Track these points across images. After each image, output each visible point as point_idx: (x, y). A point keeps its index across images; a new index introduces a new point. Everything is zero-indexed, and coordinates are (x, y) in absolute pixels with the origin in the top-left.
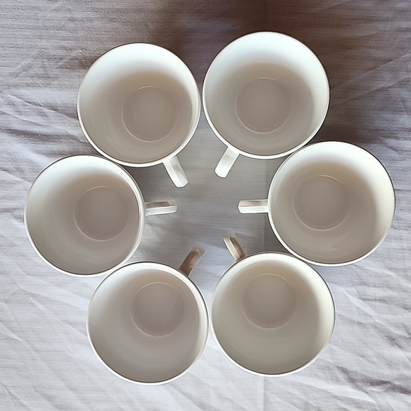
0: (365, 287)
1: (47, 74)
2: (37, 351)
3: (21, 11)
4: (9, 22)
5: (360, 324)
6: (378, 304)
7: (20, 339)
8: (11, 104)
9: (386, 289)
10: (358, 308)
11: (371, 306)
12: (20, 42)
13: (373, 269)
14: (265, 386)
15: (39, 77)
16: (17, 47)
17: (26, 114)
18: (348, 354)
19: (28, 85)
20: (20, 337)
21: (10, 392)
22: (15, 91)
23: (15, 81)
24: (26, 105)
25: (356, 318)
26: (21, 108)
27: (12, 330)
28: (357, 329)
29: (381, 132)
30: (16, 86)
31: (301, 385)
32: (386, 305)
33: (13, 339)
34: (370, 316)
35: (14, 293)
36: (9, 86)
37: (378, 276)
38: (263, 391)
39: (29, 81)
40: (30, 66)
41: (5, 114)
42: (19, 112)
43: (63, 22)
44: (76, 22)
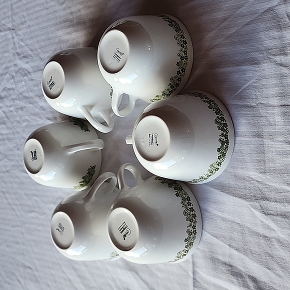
0: (267, 202)
5: (265, 237)
6: (279, 218)
9: (286, 204)
10: (262, 222)
11: (273, 220)
13: (274, 185)
14: (194, 283)
18: (256, 265)
25: (261, 231)
28: (262, 241)
29: (270, 51)
32: (287, 220)
34: (274, 230)
37: (278, 191)
38: (193, 288)
43: (67, 17)
44: (73, 14)
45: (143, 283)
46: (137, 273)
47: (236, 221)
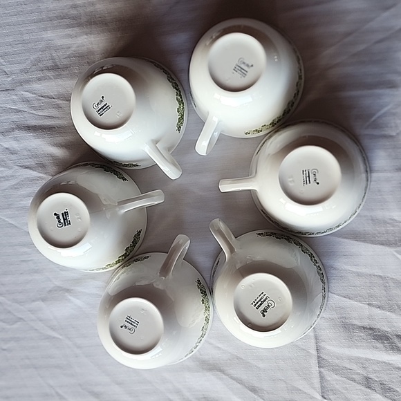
1: (57, 65)
2: (79, 347)
3: (24, 6)
4: (14, 19)
7: (61, 337)
8: (26, 100)
12: (26, 37)
14: (319, 363)
15: (48, 69)
16: (24, 42)
17: (40, 108)
19: (39, 79)
20: (61, 335)
21: (57, 393)
22: (27, 87)
23: (26, 77)
24: (40, 100)
26: (36, 104)
27: (53, 328)
30: (28, 82)
31: (358, 358)
33: (54, 338)
35: (50, 291)
36: (21, 83)
38: (317, 368)
39: (40, 75)
40: (38, 60)
41: (20, 111)
42: (34, 108)
43: (66, 11)
44: (79, 9)
45: (234, 382)
46: (222, 371)
47: (376, 274)
